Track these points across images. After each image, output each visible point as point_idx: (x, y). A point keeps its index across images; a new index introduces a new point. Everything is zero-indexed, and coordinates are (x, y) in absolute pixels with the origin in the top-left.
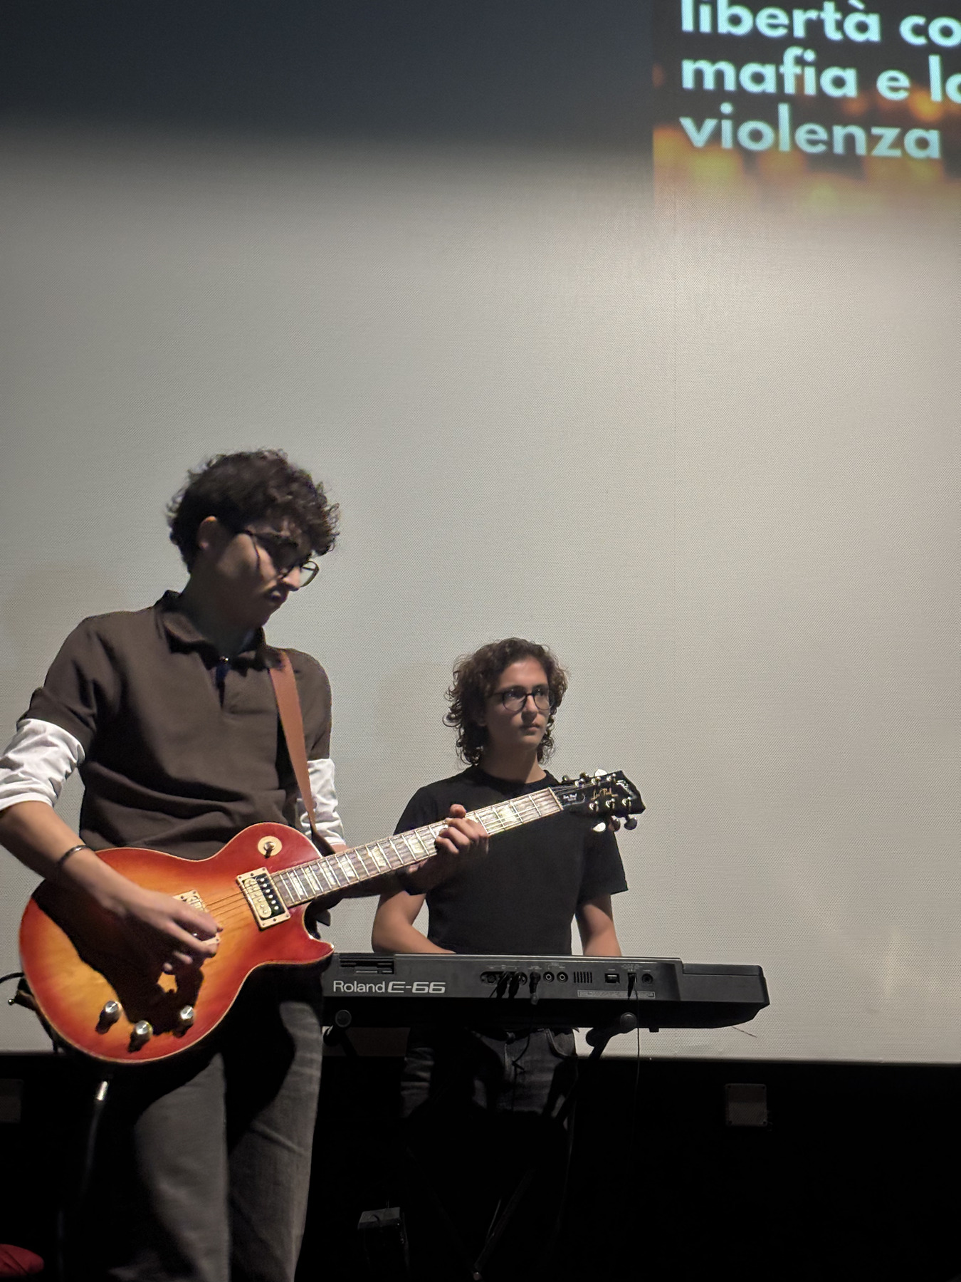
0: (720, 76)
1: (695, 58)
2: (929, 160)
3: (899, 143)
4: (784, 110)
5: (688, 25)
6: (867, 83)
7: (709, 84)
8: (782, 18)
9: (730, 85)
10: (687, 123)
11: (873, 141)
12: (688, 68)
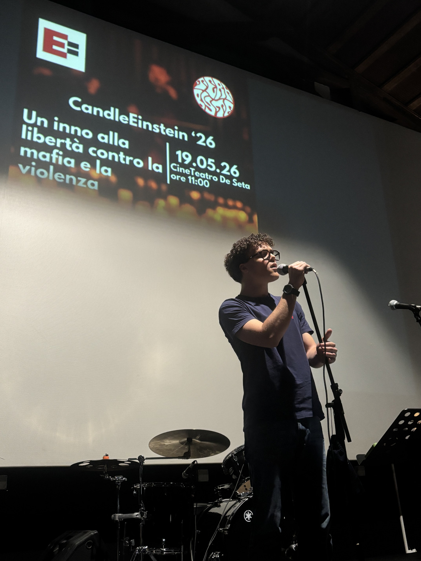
0: (32, 154)
1: (25, 147)
2: (94, 190)
3: (86, 183)
4: (52, 168)
5: (24, 136)
6: (78, 164)
7: (29, 155)
8: (54, 140)
9: (35, 157)
10: (21, 166)
11: (78, 181)
12: (23, 149)
